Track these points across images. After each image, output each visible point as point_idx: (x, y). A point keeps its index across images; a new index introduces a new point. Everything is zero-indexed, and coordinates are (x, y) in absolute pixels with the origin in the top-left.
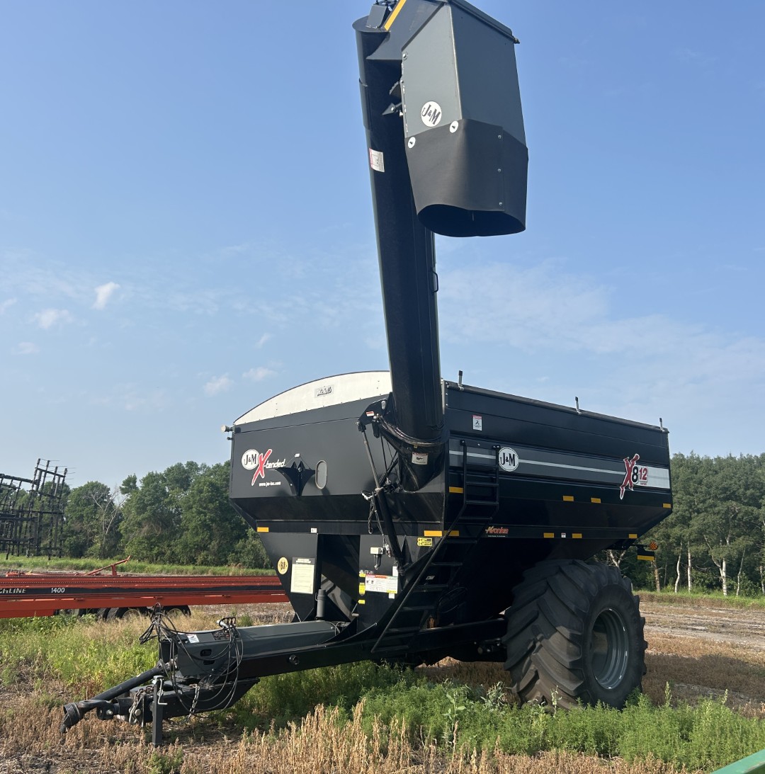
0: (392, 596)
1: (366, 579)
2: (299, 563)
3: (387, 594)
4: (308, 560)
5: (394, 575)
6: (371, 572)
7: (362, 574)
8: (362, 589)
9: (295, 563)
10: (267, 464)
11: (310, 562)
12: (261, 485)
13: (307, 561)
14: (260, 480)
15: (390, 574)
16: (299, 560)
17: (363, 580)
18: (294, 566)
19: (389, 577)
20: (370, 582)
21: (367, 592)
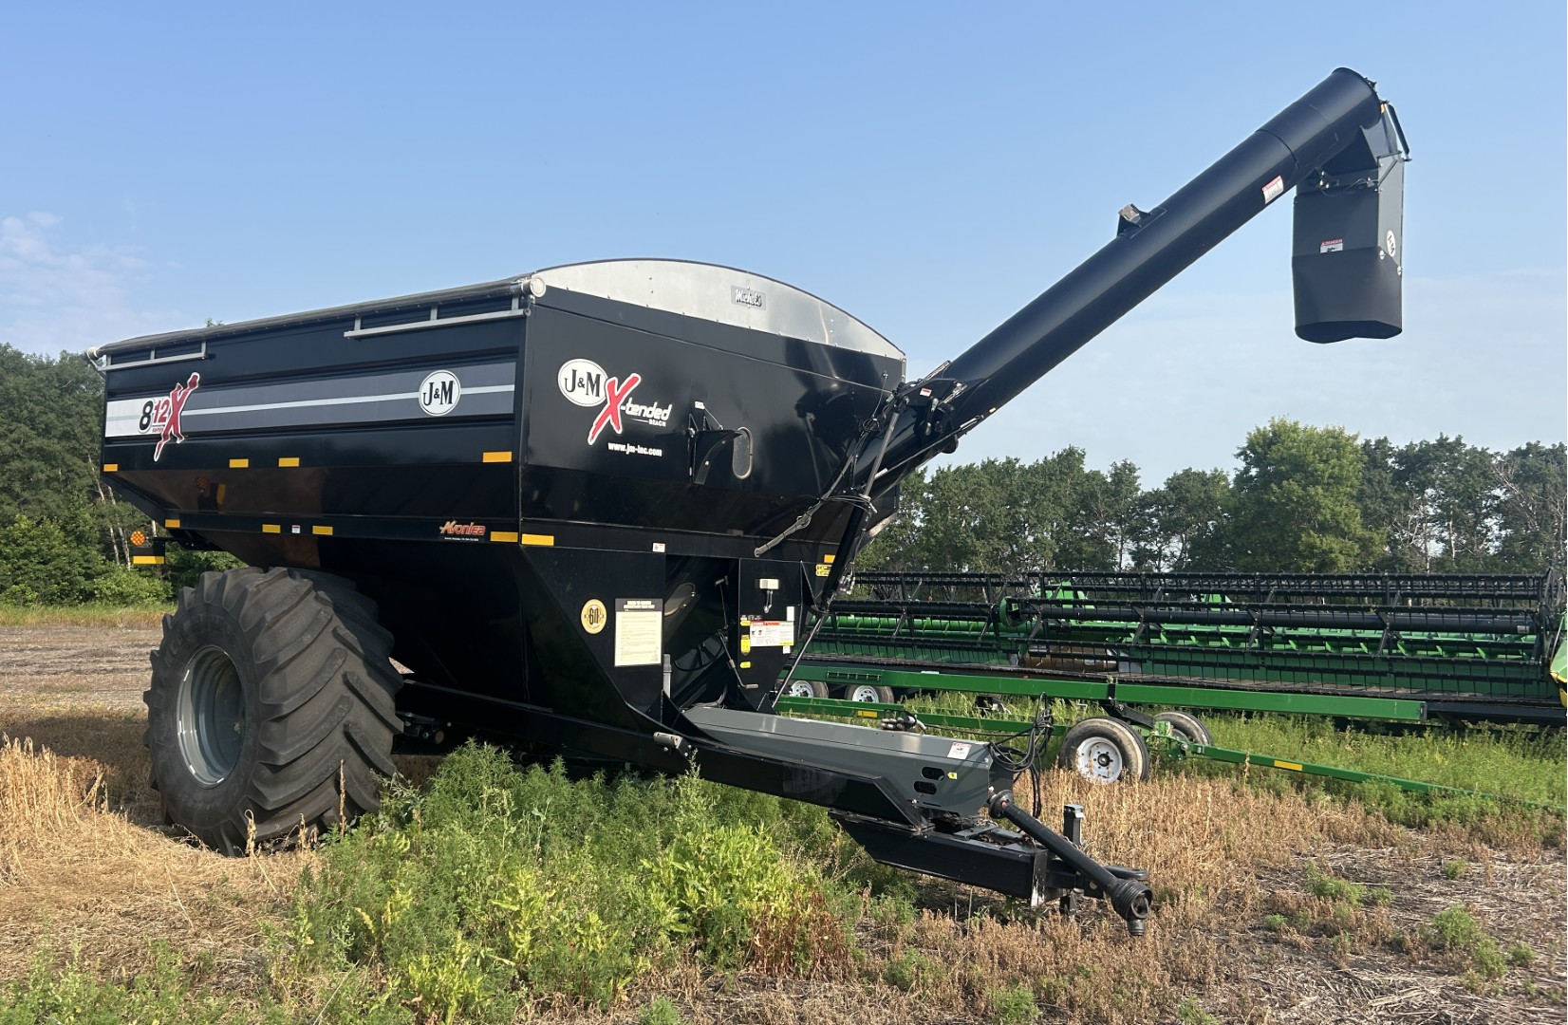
0: (786, 650)
1: (751, 629)
2: (630, 610)
3: (781, 648)
4: (649, 602)
5: (788, 619)
6: (759, 617)
7: (744, 621)
8: (746, 645)
9: (623, 610)
10: (629, 405)
11: (653, 607)
12: (611, 446)
13: (647, 604)
14: (609, 435)
15: (784, 618)
16: (631, 604)
17: (746, 630)
18: (619, 615)
19: (782, 623)
20: (757, 633)
21: (753, 649)
